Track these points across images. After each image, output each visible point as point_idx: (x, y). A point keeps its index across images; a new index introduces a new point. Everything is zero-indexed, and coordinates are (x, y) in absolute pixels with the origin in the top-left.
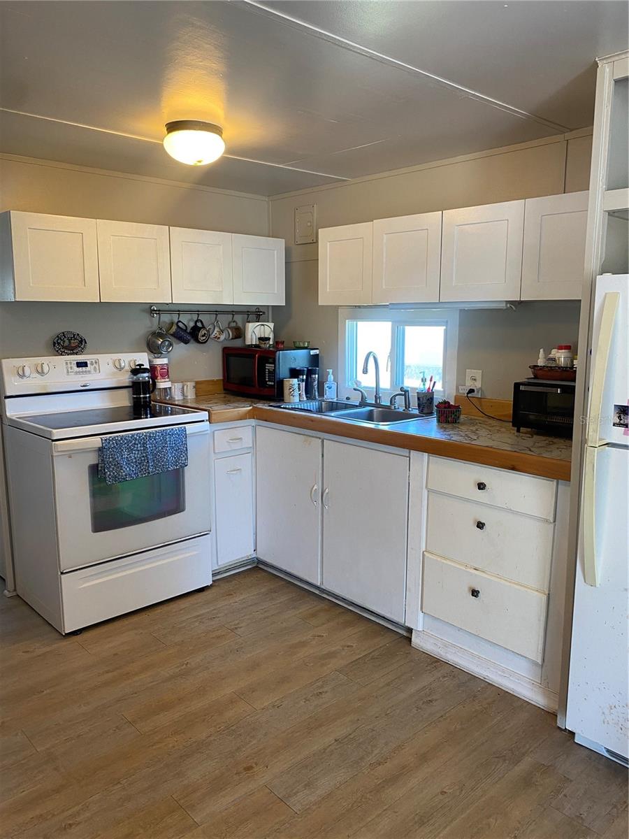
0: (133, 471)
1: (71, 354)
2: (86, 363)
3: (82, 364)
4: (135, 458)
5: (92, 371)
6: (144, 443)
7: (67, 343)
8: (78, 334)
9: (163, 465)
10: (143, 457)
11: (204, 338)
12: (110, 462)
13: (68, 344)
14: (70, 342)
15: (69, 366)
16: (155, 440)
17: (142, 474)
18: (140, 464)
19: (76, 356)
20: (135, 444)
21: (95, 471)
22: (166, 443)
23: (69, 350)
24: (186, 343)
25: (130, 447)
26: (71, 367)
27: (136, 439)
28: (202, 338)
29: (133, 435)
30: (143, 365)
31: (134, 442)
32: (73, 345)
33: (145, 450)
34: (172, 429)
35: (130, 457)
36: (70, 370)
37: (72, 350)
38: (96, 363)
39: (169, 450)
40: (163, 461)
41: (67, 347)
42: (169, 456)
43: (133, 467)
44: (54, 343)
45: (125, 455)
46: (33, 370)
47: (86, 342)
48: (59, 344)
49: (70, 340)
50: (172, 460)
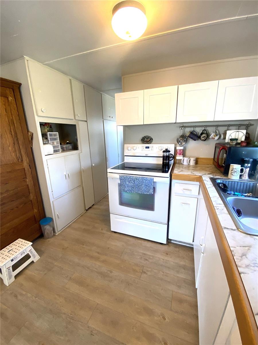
1: (146, 144)
2: (149, 147)
3: (148, 148)
4: (131, 185)
5: (151, 150)
6: (134, 181)
8: (150, 137)
9: (142, 191)
10: (134, 186)
11: (204, 138)
12: (122, 184)
13: (147, 140)
15: (143, 148)
16: (139, 180)
18: (133, 188)
20: (131, 180)
24: (195, 141)
25: (129, 181)
27: (131, 178)
28: (202, 139)
30: (168, 149)
32: (148, 141)
35: (129, 184)
38: (152, 147)
39: (145, 186)
40: (142, 189)
41: (146, 141)
42: (144, 188)
43: (130, 188)
44: (141, 140)
45: (127, 183)
46: (132, 148)
47: (152, 139)
48: (143, 140)
49: (147, 139)
50: (146, 190)
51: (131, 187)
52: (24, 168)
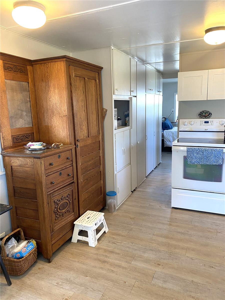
0: (198, 161)
1: (205, 118)
3: (208, 122)
4: (199, 157)
5: (210, 125)
6: (203, 152)
7: (204, 114)
8: (209, 111)
9: (210, 162)
10: (202, 157)
12: (189, 156)
14: (205, 114)
15: (202, 122)
16: (208, 152)
17: (201, 163)
18: (201, 159)
19: (206, 119)
21: (185, 158)
22: (213, 154)
23: (204, 117)
25: (197, 153)
26: (202, 123)
27: (200, 150)
29: (199, 148)
31: (199, 151)
32: (206, 115)
33: (203, 155)
34: (217, 149)
35: (197, 156)
36: (202, 124)
37: (205, 117)
38: (212, 122)
39: (214, 156)
40: (210, 160)
41: (203, 116)
42: (213, 159)
43: (198, 160)
44: (199, 114)
45: (195, 155)
46: (189, 123)
47: (211, 114)
48: (201, 115)
49: (205, 113)
50: (215, 161)
51: (199, 158)
52: (100, 141)
